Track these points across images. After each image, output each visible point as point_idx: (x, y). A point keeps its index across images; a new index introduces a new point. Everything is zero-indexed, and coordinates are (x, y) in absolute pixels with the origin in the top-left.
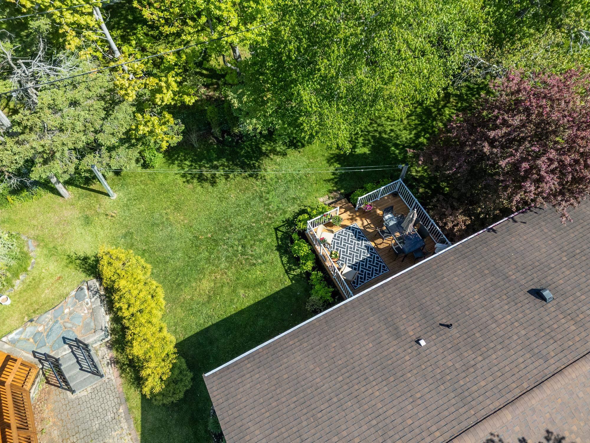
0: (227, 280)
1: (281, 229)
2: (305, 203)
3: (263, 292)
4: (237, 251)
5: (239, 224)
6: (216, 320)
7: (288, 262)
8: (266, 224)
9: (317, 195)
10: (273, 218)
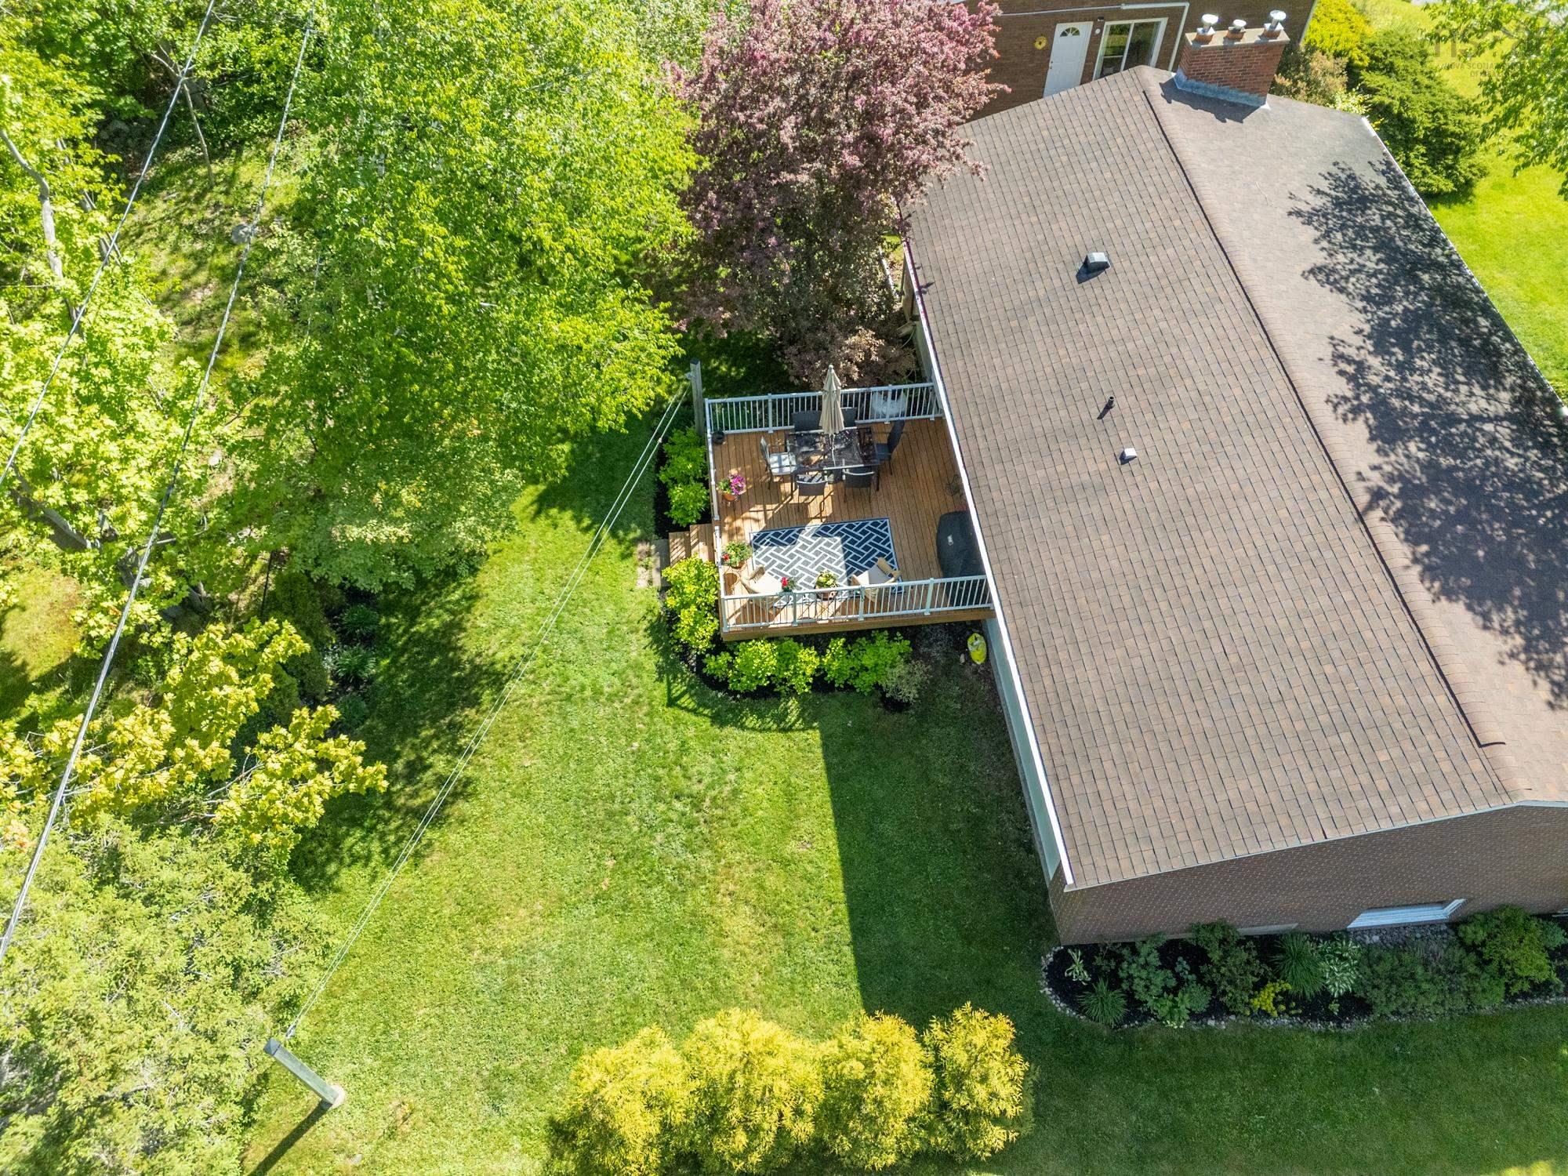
0: (746, 870)
1: (675, 693)
2: (636, 616)
3: (815, 798)
4: (684, 814)
5: (617, 777)
6: (844, 931)
7: (761, 716)
8: (647, 720)
9: (628, 584)
10: (640, 696)
